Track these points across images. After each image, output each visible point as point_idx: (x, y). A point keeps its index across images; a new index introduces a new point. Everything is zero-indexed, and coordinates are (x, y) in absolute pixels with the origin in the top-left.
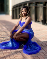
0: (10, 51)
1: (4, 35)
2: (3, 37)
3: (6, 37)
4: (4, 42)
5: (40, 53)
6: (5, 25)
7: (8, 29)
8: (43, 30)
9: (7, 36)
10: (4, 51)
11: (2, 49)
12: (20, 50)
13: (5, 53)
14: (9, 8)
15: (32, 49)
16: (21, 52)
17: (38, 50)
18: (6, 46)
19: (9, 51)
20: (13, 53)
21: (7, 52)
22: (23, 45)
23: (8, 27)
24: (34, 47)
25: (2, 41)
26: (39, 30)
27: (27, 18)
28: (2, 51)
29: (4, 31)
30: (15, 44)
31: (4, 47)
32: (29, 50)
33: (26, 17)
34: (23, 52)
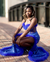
0: (13, 57)
1: (3, 39)
2: (3, 42)
3: (6, 42)
4: (5, 47)
5: (48, 60)
6: (3, 28)
7: (7, 32)
8: (47, 34)
9: (8, 40)
10: (6, 58)
11: (3, 56)
12: (24, 56)
13: (7, 60)
14: (5, 10)
15: (38, 55)
16: (26, 59)
17: (46, 56)
18: (8, 52)
19: (11, 58)
20: (16, 60)
21: (10, 60)
22: (27, 51)
23: (6, 31)
24: (40, 52)
25: (2, 46)
26: (43, 33)
27: (31, 20)
28: (3, 58)
29: (3, 35)
30: (18, 50)
31: (5, 54)
32: (35, 57)
33: (31, 18)
34: (28, 59)
